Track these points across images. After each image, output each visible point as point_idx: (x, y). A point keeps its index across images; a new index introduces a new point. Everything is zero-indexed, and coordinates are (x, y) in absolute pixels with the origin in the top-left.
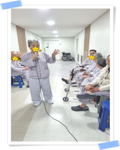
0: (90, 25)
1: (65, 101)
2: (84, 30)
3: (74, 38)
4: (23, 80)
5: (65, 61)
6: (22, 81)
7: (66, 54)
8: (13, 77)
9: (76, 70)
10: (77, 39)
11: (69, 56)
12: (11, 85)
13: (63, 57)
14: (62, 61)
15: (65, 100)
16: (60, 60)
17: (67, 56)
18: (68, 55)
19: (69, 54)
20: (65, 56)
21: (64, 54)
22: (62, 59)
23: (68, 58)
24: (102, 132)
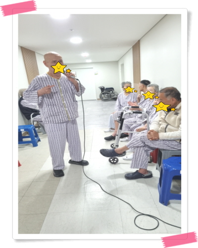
0: (139, 41)
1: (114, 163)
2: (132, 49)
3: (116, 62)
4: (38, 133)
5: (106, 100)
6: (37, 136)
7: (107, 89)
8: (21, 130)
9: (126, 112)
10: (123, 65)
11: (111, 92)
12: (19, 143)
13: (103, 95)
14: (100, 102)
15: (112, 162)
16: (98, 99)
17: (108, 93)
18: (109, 91)
19: (112, 89)
20: (105, 93)
21: (102, 89)
22: (101, 98)
23: (111, 96)
24: (165, 206)
